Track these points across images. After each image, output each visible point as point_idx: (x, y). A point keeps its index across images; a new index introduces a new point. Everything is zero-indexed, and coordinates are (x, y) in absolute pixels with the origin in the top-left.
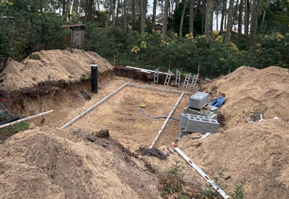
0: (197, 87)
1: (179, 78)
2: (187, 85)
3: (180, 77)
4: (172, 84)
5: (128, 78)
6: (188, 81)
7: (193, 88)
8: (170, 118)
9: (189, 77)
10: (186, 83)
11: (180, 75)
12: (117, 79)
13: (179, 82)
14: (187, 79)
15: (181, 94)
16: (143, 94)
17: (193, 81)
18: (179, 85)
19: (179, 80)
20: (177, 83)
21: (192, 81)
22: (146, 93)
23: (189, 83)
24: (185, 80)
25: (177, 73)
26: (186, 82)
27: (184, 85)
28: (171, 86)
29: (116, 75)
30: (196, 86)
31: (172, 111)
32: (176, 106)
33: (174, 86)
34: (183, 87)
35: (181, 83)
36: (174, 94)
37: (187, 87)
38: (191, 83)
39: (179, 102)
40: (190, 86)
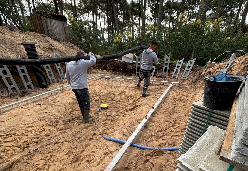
0: (192, 77)
1: (168, 67)
2: (178, 74)
3: (168, 64)
4: (158, 74)
5: (106, 71)
6: (179, 69)
7: (186, 78)
8: (132, 145)
9: (181, 63)
10: (176, 72)
11: (169, 62)
12: (95, 73)
13: (167, 71)
14: (178, 67)
15: (168, 86)
16: (114, 88)
17: (186, 69)
18: (167, 75)
19: (168, 69)
20: (165, 73)
21: (184, 69)
22: (118, 87)
23: (180, 71)
24: (176, 69)
25: (165, 59)
26: (177, 70)
27: (174, 75)
28: (157, 77)
29: (94, 68)
30: (190, 74)
31: (144, 121)
32: (155, 107)
33: (160, 77)
34: (172, 77)
35: (169, 72)
36: (157, 86)
37: (177, 77)
38: (183, 71)
39: (164, 98)
40: (181, 75)
